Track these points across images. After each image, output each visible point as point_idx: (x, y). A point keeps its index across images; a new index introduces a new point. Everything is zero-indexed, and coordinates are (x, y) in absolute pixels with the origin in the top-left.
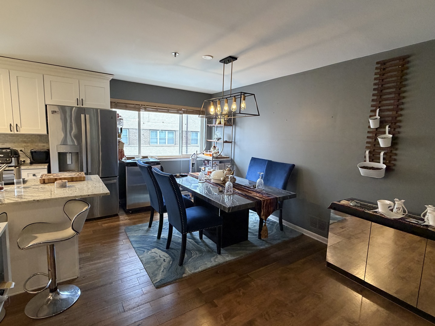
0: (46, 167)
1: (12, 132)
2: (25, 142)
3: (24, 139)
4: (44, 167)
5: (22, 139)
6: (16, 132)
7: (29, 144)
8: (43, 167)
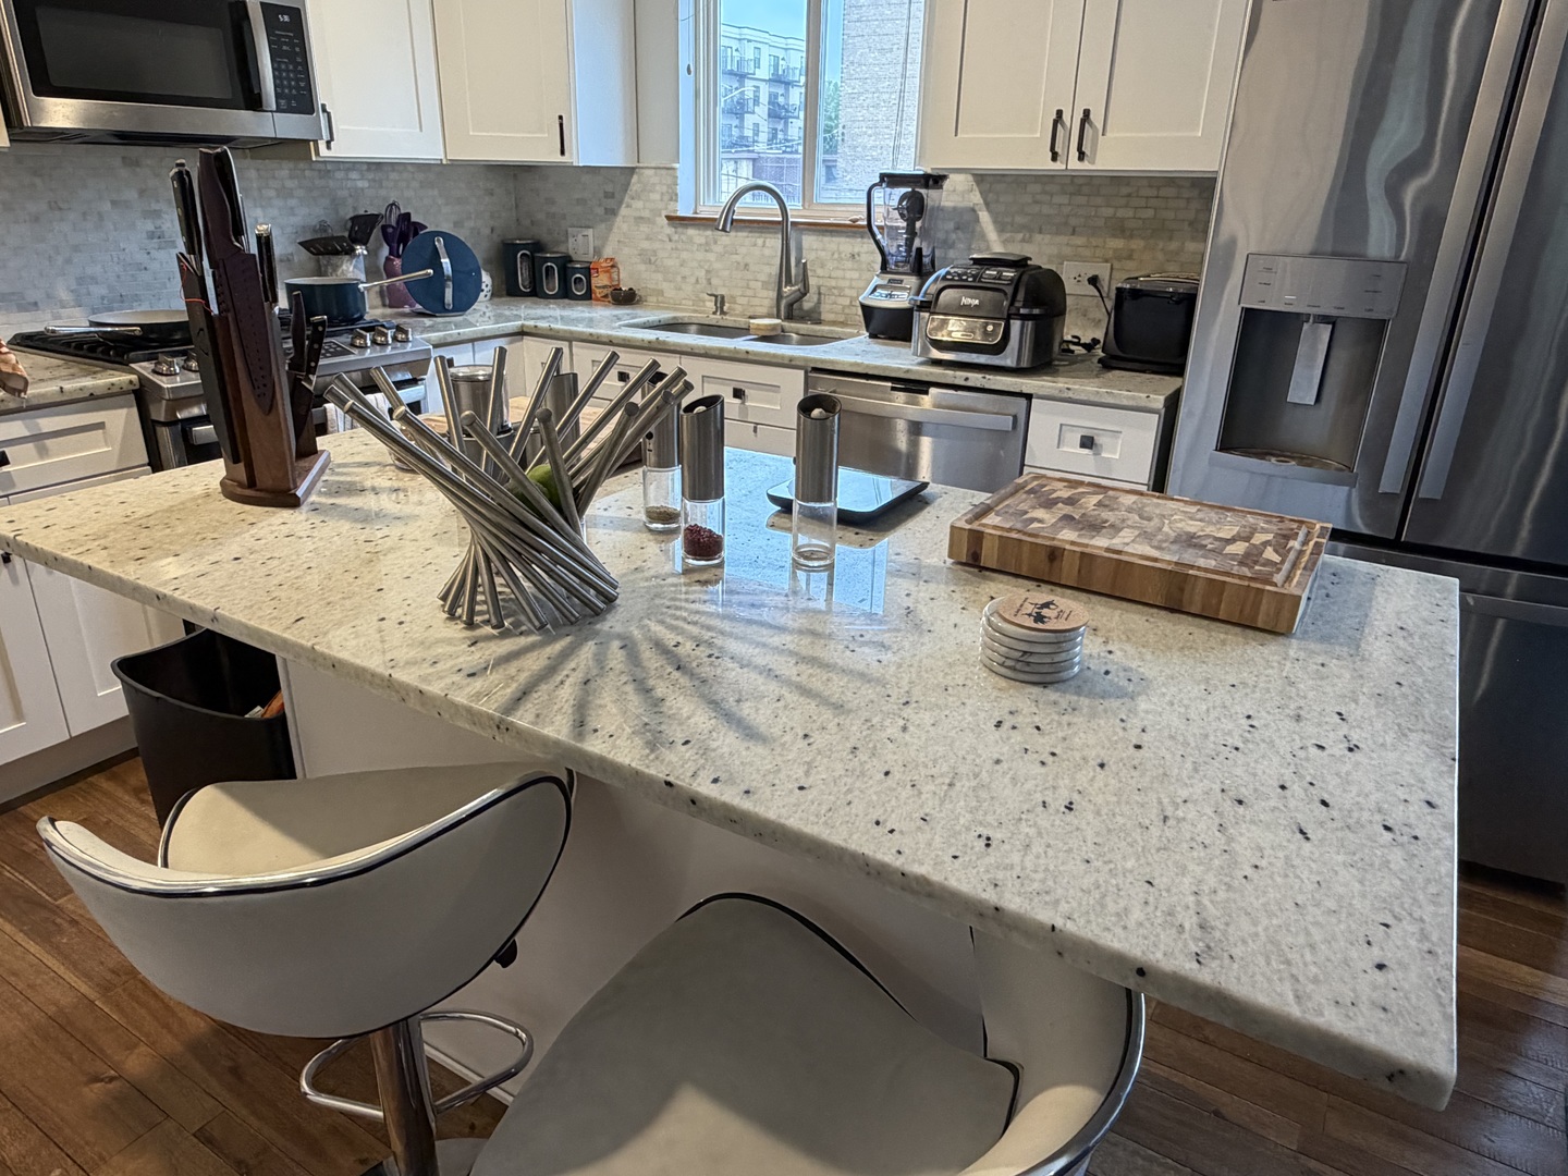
0: (1159, 402)
1: (1059, 166)
2: (1120, 229)
3: (1121, 213)
4: (1143, 403)
5: (1109, 212)
6: (1074, 164)
7: (1137, 244)
8: (1140, 397)
